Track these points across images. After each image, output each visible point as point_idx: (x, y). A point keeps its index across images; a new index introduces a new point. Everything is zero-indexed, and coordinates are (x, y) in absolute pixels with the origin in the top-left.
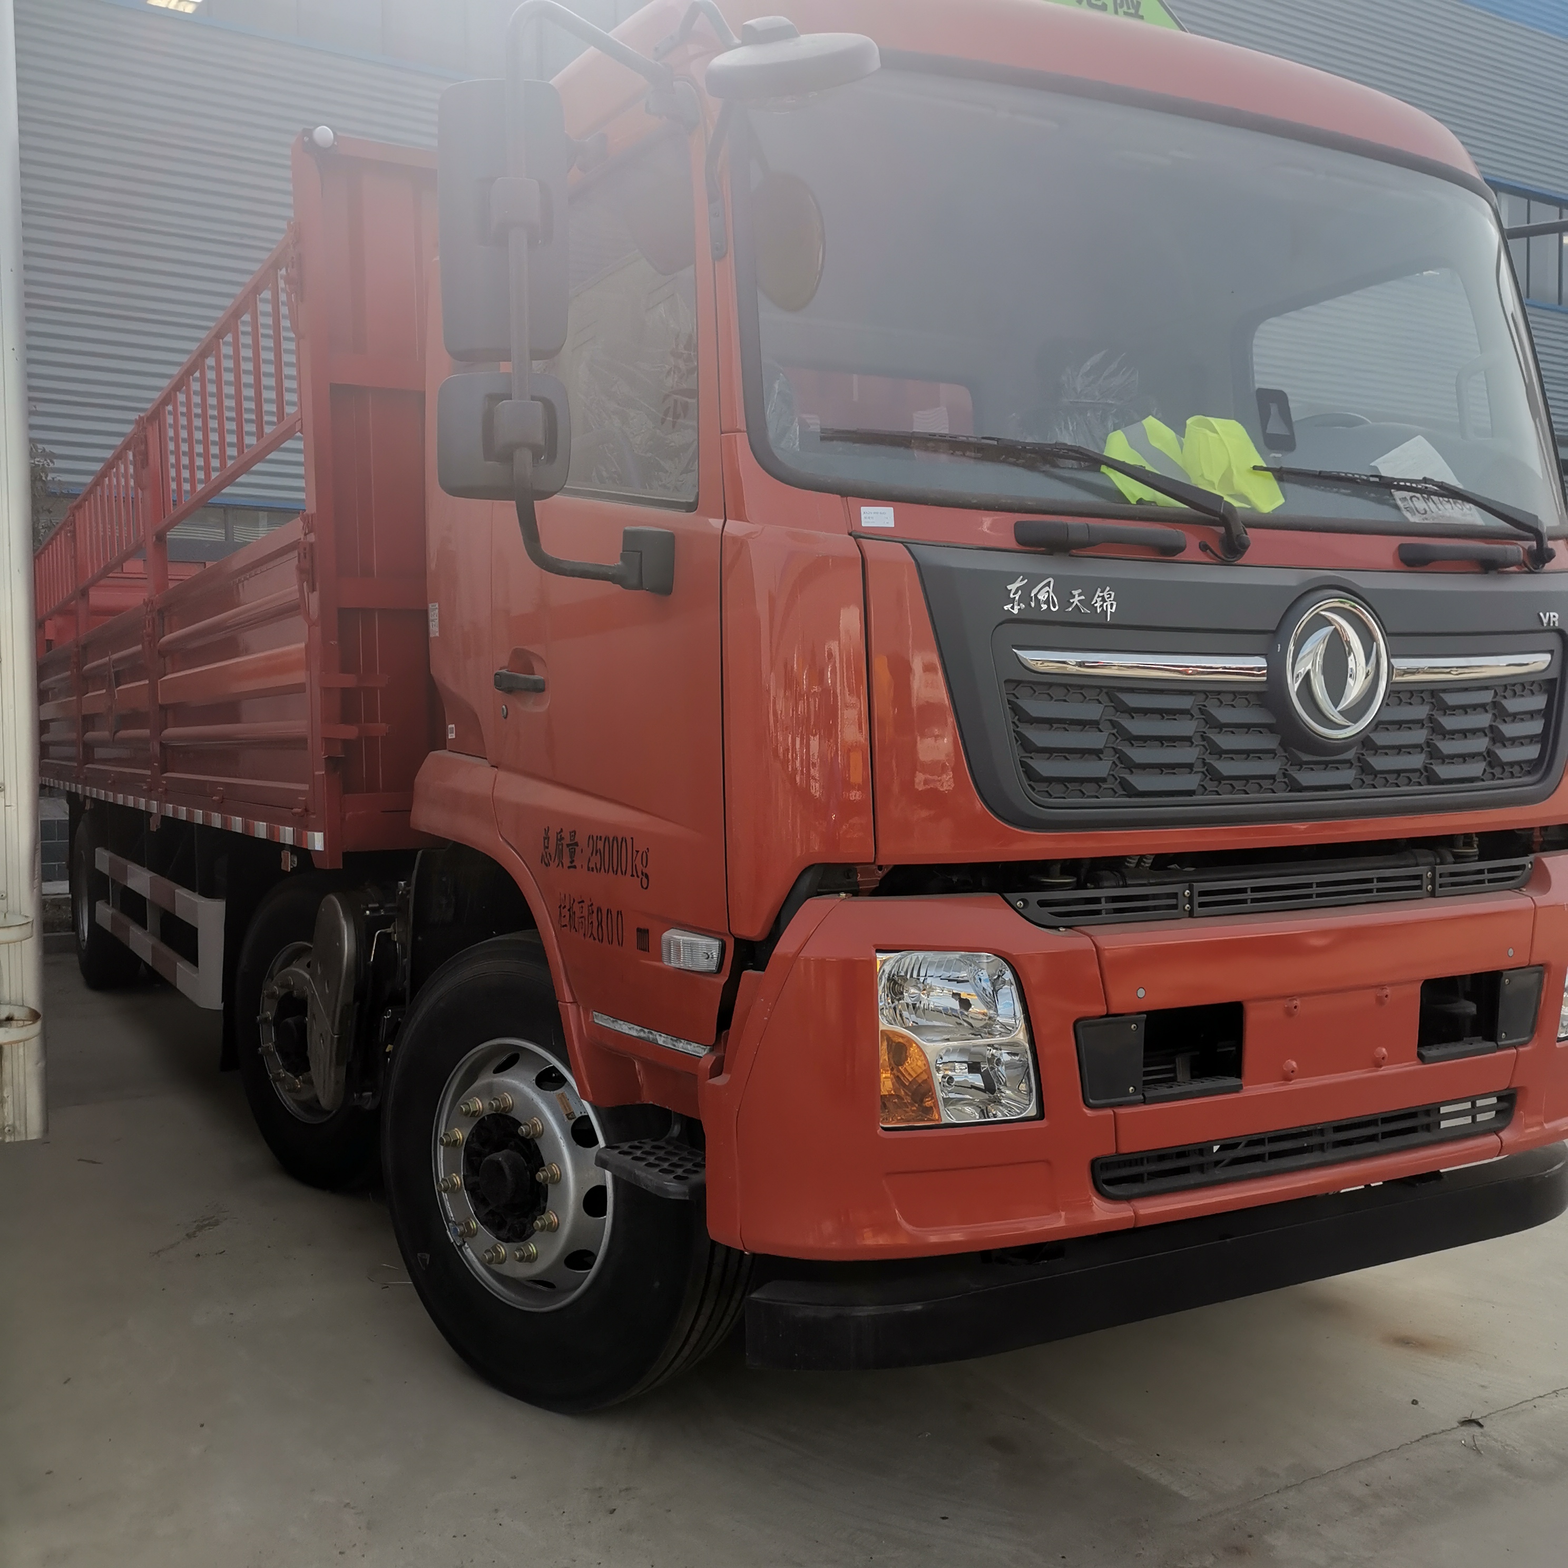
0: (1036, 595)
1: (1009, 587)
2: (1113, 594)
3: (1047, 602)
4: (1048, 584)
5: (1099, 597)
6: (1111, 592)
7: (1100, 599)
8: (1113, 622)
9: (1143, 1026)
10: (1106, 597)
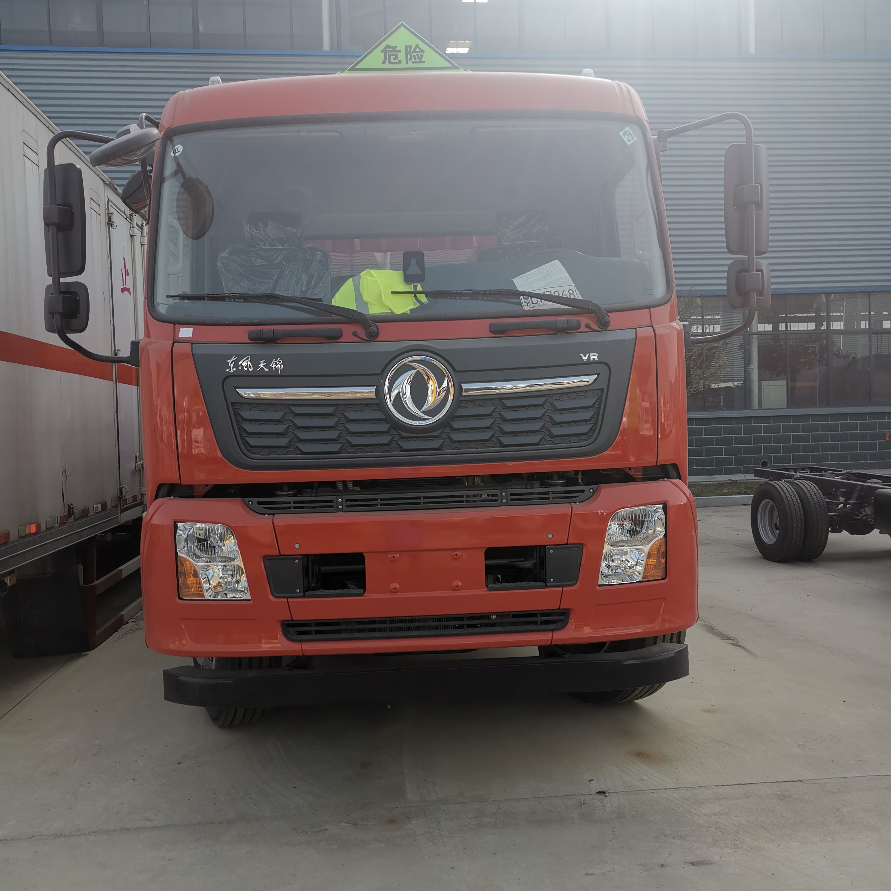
0: (241, 364)
1: (228, 361)
2: (281, 361)
3: (247, 367)
4: (248, 359)
5: (274, 363)
6: (280, 361)
7: (275, 364)
8: (282, 374)
9: (301, 561)
10: (278, 363)
